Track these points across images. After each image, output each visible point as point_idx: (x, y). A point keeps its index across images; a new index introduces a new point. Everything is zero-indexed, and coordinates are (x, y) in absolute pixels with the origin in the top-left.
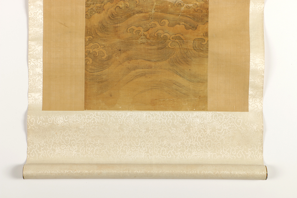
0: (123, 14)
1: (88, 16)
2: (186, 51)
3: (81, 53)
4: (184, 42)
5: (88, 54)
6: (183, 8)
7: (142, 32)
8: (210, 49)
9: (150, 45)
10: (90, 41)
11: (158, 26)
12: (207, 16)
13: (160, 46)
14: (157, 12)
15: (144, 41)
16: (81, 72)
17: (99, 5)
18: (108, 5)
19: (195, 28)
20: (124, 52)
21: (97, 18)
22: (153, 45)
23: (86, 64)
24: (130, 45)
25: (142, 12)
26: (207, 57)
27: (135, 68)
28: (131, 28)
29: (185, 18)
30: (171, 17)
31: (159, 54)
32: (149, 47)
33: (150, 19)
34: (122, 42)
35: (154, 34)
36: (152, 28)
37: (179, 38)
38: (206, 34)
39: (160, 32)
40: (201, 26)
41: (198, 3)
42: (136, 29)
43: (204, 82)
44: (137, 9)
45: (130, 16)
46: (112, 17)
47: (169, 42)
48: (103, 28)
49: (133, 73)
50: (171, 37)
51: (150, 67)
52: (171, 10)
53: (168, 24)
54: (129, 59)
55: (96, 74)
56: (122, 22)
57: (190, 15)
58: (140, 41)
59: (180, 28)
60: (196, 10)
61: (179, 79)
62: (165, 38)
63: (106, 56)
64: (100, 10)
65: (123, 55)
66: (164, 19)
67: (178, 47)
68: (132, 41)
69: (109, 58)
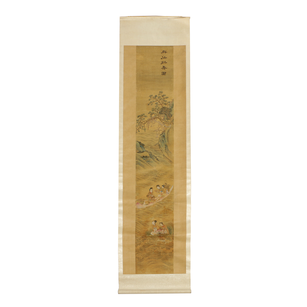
0: (147, 245)
1: (136, 246)
2: (167, 256)
3: (135, 258)
4: (166, 253)
5: (136, 257)
6: (165, 243)
7: (153, 250)
8: (174, 255)
9: (155, 254)
10: (137, 253)
11: (158, 249)
12: (173, 245)
13: (159, 255)
14: (158, 244)
15: (154, 253)
16: (134, 263)
17: (139, 243)
18: (142, 243)
19: (169, 249)
20: (147, 256)
21: (139, 247)
22: (157, 255)
23: (136, 260)
24: (149, 255)
25: (153, 245)
26: (173, 258)
27: (151, 261)
28: (149, 249)
29: (166, 246)
30: (162, 246)
31: (158, 257)
32: (155, 255)
33: (155, 246)
34: (147, 254)
35: (157, 251)
36: (156, 249)
37: (164, 252)
38: (173, 251)
39: (159, 250)
40: (171, 248)
41: (170, 242)
42: (151, 250)
43: (172, 265)
44: (151, 244)
45: (149, 246)
46: (144, 246)
47: (161, 254)
48: (141, 249)
49: (150, 263)
50: (162, 252)
51: (156, 261)
52: (162, 244)
53: (161, 248)
54: (149, 259)
55: (139, 263)
56: (147, 248)
57: (168, 245)
58: (152, 253)
59: (165, 249)
60: (170, 244)
61: (165, 265)
62: (160, 252)
63: (142, 258)
64: (140, 244)
65: (147, 258)
66: (160, 246)
67: (164, 255)
68: (150, 253)
69: (143, 259)
